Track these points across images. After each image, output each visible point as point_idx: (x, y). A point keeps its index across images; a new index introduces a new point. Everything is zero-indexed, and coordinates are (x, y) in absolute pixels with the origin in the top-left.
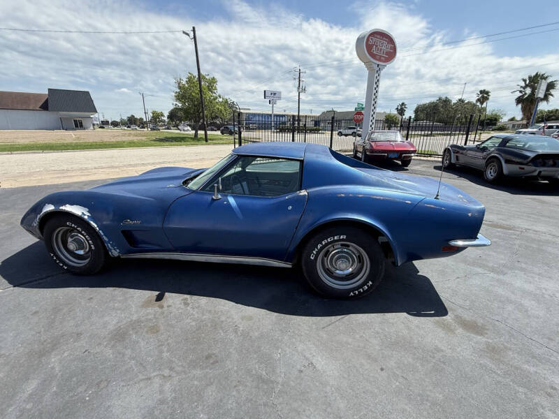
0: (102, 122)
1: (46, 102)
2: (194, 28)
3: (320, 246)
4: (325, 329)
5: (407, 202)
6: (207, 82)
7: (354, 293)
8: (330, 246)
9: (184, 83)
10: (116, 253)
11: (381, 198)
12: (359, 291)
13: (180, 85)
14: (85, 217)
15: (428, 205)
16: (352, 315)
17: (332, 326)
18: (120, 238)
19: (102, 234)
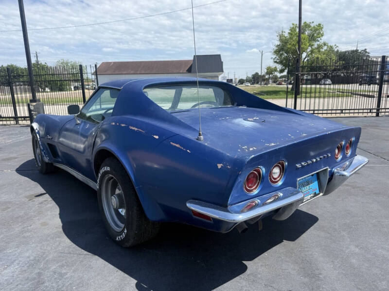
0: (227, 80)
1: (191, 67)
3: (100, 175)
4: (60, 254)
5: (155, 136)
6: (311, 30)
7: (119, 238)
8: (107, 178)
9: (286, 35)
10: (46, 160)
11: (136, 129)
12: (121, 238)
13: (282, 38)
14: (37, 131)
15: (174, 144)
16: (97, 257)
17: (69, 255)
18: (47, 149)
19: (40, 144)
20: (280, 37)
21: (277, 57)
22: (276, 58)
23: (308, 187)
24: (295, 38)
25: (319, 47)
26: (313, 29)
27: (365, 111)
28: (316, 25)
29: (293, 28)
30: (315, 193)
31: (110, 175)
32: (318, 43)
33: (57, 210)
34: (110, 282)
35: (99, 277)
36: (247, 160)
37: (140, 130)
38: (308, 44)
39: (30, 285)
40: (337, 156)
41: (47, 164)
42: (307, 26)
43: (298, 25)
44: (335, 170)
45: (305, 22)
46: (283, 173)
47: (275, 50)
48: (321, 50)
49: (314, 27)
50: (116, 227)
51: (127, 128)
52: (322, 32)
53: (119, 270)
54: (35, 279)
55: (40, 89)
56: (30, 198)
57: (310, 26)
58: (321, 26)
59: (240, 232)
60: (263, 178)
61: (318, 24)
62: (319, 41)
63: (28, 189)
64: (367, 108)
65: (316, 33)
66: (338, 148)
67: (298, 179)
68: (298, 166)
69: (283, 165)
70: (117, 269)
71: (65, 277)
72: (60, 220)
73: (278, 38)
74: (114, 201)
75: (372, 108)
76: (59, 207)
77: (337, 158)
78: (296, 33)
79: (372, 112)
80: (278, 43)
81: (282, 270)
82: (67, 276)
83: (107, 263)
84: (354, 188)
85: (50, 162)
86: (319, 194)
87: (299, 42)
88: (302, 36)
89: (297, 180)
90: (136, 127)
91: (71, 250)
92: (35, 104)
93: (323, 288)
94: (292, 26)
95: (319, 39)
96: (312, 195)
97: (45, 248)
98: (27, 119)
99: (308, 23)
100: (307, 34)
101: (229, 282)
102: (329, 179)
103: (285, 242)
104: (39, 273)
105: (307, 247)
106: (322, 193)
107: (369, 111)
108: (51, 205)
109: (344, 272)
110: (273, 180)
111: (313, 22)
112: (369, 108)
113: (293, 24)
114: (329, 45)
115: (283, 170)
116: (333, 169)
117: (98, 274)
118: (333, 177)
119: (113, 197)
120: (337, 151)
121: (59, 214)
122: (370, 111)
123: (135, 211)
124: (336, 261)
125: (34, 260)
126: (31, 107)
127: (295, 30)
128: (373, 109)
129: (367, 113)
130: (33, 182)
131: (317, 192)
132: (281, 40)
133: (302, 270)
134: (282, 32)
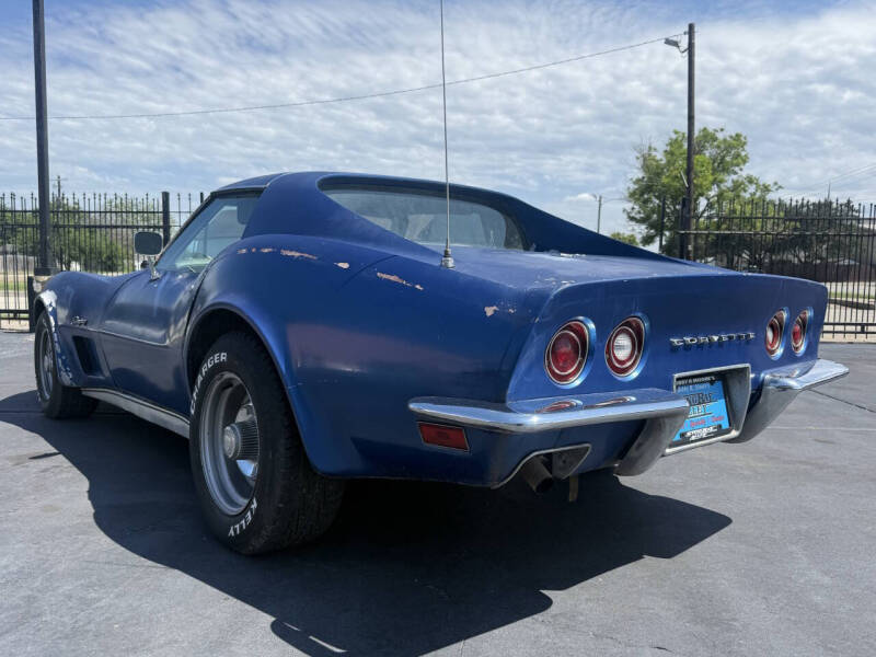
2: (691, 27)
3: (200, 379)
4: (84, 564)
5: (341, 265)
6: (718, 147)
7: (235, 530)
8: (218, 383)
9: (659, 156)
10: (67, 378)
11: (297, 254)
12: (241, 527)
13: (648, 163)
14: (50, 309)
15: (385, 276)
16: (177, 572)
17: (107, 567)
18: (71, 354)
19: (56, 339)
20: (645, 160)
21: (637, 207)
22: (633, 209)
23: (701, 407)
24: (681, 163)
25: (737, 186)
26: (722, 146)
27: (849, 328)
28: (731, 137)
29: (676, 140)
30: (720, 426)
31: (228, 375)
32: (735, 177)
33: (84, 484)
34: (209, 618)
35: (179, 609)
36: (555, 292)
37: (306, 255)
38: (711, 178)
39: (6, 617)
40: (772, 345)
41: (66, 389)
42: (708, 137)
43: (686, 135)
44: (766, 376)
45: (705, 129)
46: (639, 351)
47: (631, 191)
48: (743, 194)
49: (725, 140)
50: (227, 506)
51: (276, 255)
52: (743, 154)
53: (231, 598)
54: (18, 607)
55: (58, 265)
56: (19, 461)
57: (715, 139)
58: (742, 139)
59: (534, 488)
60: (591, 353)
61: (734, 135)
62: (736, 173)
63: (14, 444)
64: (854, 321)
65: (731, 153)
66: (772, 327)
67: (676, 376)
68: (675, 341)
69: (638, 331)
70: (226, 596)
71: (94, 606)
72: (89, 502)
73: (639, 164)
74: (231, 439)
75: (865, 322)
76: (89, 479)
77: (773, 352)
78: (682, 151)
79: (867, 333)
80: (640, 175)
81: (640, 609)
82: (98, 604)
83: (202, 584)
84: (821, 468)
85: (74, 385)
86: (728, 431)
87: (689, 171)
88: (697, 158)
89: (673, 377)
90: (297, 251)
91: (112, 557)
92: (45, 278)
93: (740, 645)
94: (674, 136)
95: (737, 169)
96: (711, 430)
97: (49, 552)
98: (22, 315)
99: (710, 130)
100: (707, 155)
101: (506, 627)
102: (752, 396)
103: (648, 559)
104: (29, 597)
105: (702, 571)
106: (737, 429)
107: (859, 328)
108: (70, 475)
109: (793, 618)
110: (617, 365)
111: (722, 130)
112: (859, 321)
113: (676, 132)
114: (761, 183)
115: (638, 344)
116: (762, 375)
117: (179, 604)
118: (763, 393)
119: (228, 428)
120: (770, 335)
121: (89, 492)
122: (863, 328)
123: (282, 450)
124: (774, 598)
125: (20, 572)
126: (35, 284)
127: (681, 146)
128: (868, 325)
129: (856, 333)
130: (26, 433)
131: (725, 425)
132: (646, 167)
133: (690, 611)
134: (650, 148)
